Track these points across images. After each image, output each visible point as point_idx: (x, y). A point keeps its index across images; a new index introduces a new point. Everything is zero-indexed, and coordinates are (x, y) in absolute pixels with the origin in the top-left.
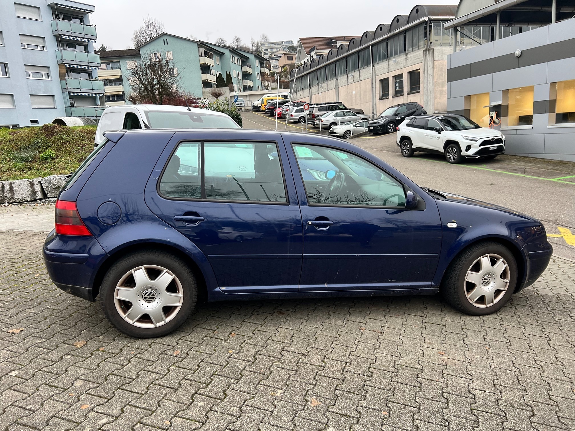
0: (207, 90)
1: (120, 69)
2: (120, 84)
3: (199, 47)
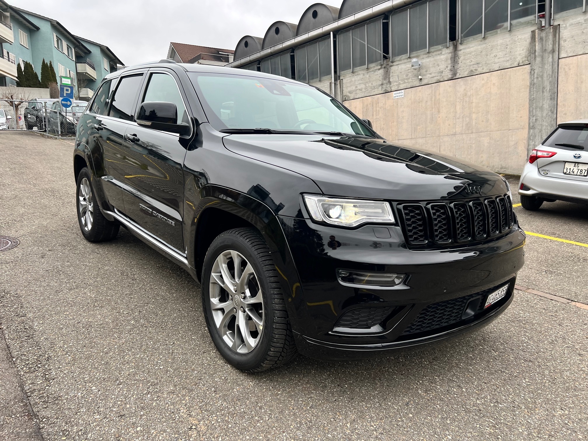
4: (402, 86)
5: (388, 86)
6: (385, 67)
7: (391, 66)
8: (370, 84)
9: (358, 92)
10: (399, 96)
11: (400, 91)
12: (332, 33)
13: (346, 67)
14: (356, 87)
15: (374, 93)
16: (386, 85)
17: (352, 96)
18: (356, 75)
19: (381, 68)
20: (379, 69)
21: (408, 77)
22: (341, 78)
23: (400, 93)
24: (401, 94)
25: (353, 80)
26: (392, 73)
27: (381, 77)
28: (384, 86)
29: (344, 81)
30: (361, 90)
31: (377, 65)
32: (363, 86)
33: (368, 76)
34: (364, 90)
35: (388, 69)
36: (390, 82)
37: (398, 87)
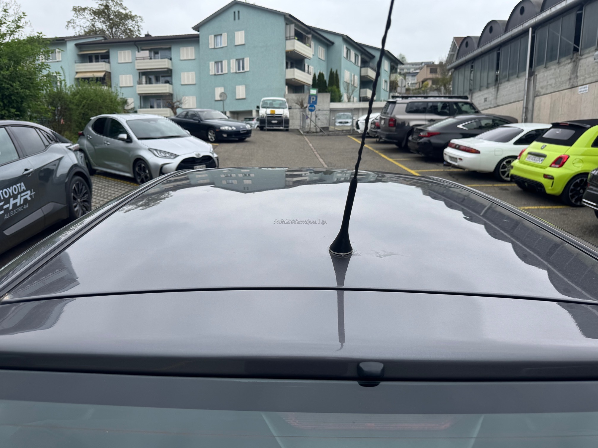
0: (294, 96)
1: (171, 59)
2: (167, 82)
3: (288, 23)
4: (587, 81)
5: (575, 80)
6: (574, 61)
7: (580, 60)
8: (560, 79)
9: (549, 87)
10: (584, 91)
11: (585, 86)
12: (531, 29)
13: (540, 63)
14: (548, 82)
15: (562, 88)
16: (573, 79)
17: (543, 91)
18: (548, 70)
19: (571, 62)
20: (569, 63)
21: (594, 70)
22: (536, 73)
23: (584, 88)
24: (586, 89)
25: (546, 75)
26: (580, 66)
27: (570, 72)
28: (572, 81)
29: (538, 76)
30: (551, 85)
31: (567, 59)
32: (553, 81)
33: (558, 71)
34: (553, 85)
35: (577, 63)
36: (577, 76)
37: (584, 82)
